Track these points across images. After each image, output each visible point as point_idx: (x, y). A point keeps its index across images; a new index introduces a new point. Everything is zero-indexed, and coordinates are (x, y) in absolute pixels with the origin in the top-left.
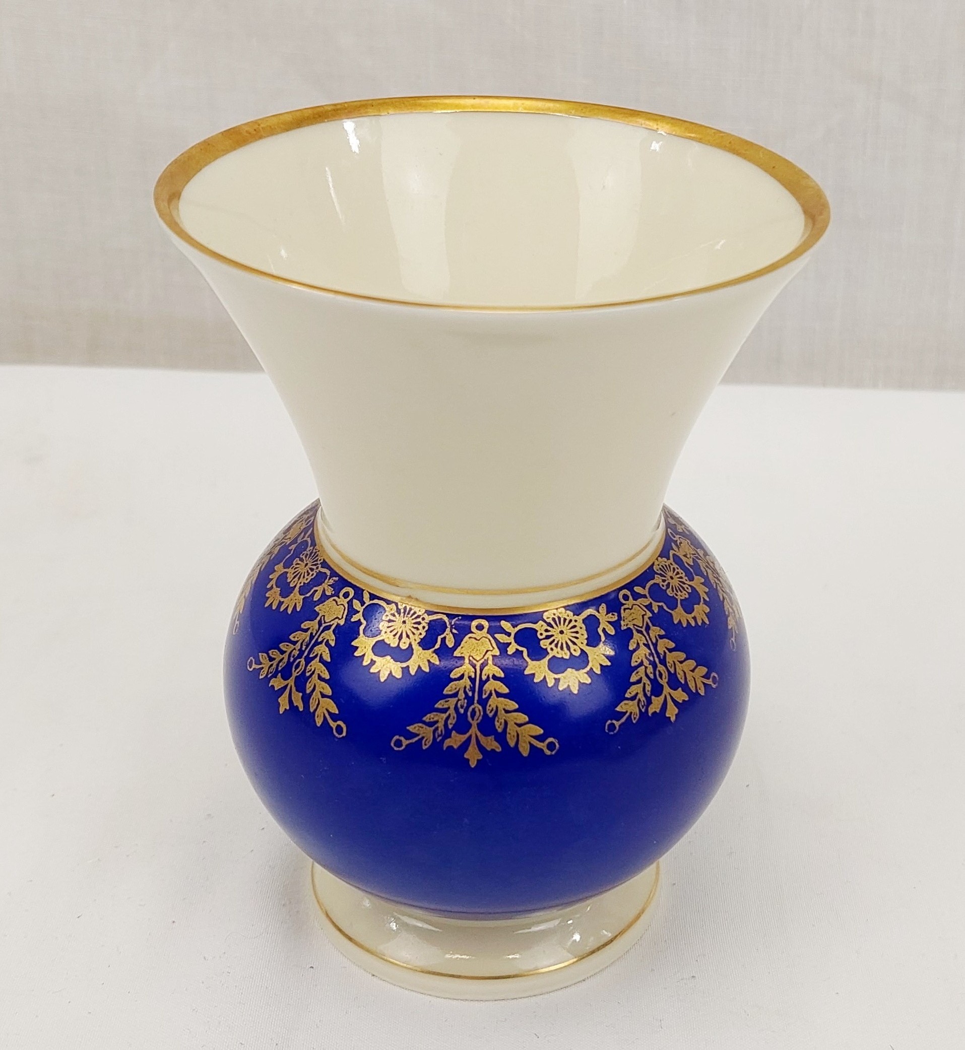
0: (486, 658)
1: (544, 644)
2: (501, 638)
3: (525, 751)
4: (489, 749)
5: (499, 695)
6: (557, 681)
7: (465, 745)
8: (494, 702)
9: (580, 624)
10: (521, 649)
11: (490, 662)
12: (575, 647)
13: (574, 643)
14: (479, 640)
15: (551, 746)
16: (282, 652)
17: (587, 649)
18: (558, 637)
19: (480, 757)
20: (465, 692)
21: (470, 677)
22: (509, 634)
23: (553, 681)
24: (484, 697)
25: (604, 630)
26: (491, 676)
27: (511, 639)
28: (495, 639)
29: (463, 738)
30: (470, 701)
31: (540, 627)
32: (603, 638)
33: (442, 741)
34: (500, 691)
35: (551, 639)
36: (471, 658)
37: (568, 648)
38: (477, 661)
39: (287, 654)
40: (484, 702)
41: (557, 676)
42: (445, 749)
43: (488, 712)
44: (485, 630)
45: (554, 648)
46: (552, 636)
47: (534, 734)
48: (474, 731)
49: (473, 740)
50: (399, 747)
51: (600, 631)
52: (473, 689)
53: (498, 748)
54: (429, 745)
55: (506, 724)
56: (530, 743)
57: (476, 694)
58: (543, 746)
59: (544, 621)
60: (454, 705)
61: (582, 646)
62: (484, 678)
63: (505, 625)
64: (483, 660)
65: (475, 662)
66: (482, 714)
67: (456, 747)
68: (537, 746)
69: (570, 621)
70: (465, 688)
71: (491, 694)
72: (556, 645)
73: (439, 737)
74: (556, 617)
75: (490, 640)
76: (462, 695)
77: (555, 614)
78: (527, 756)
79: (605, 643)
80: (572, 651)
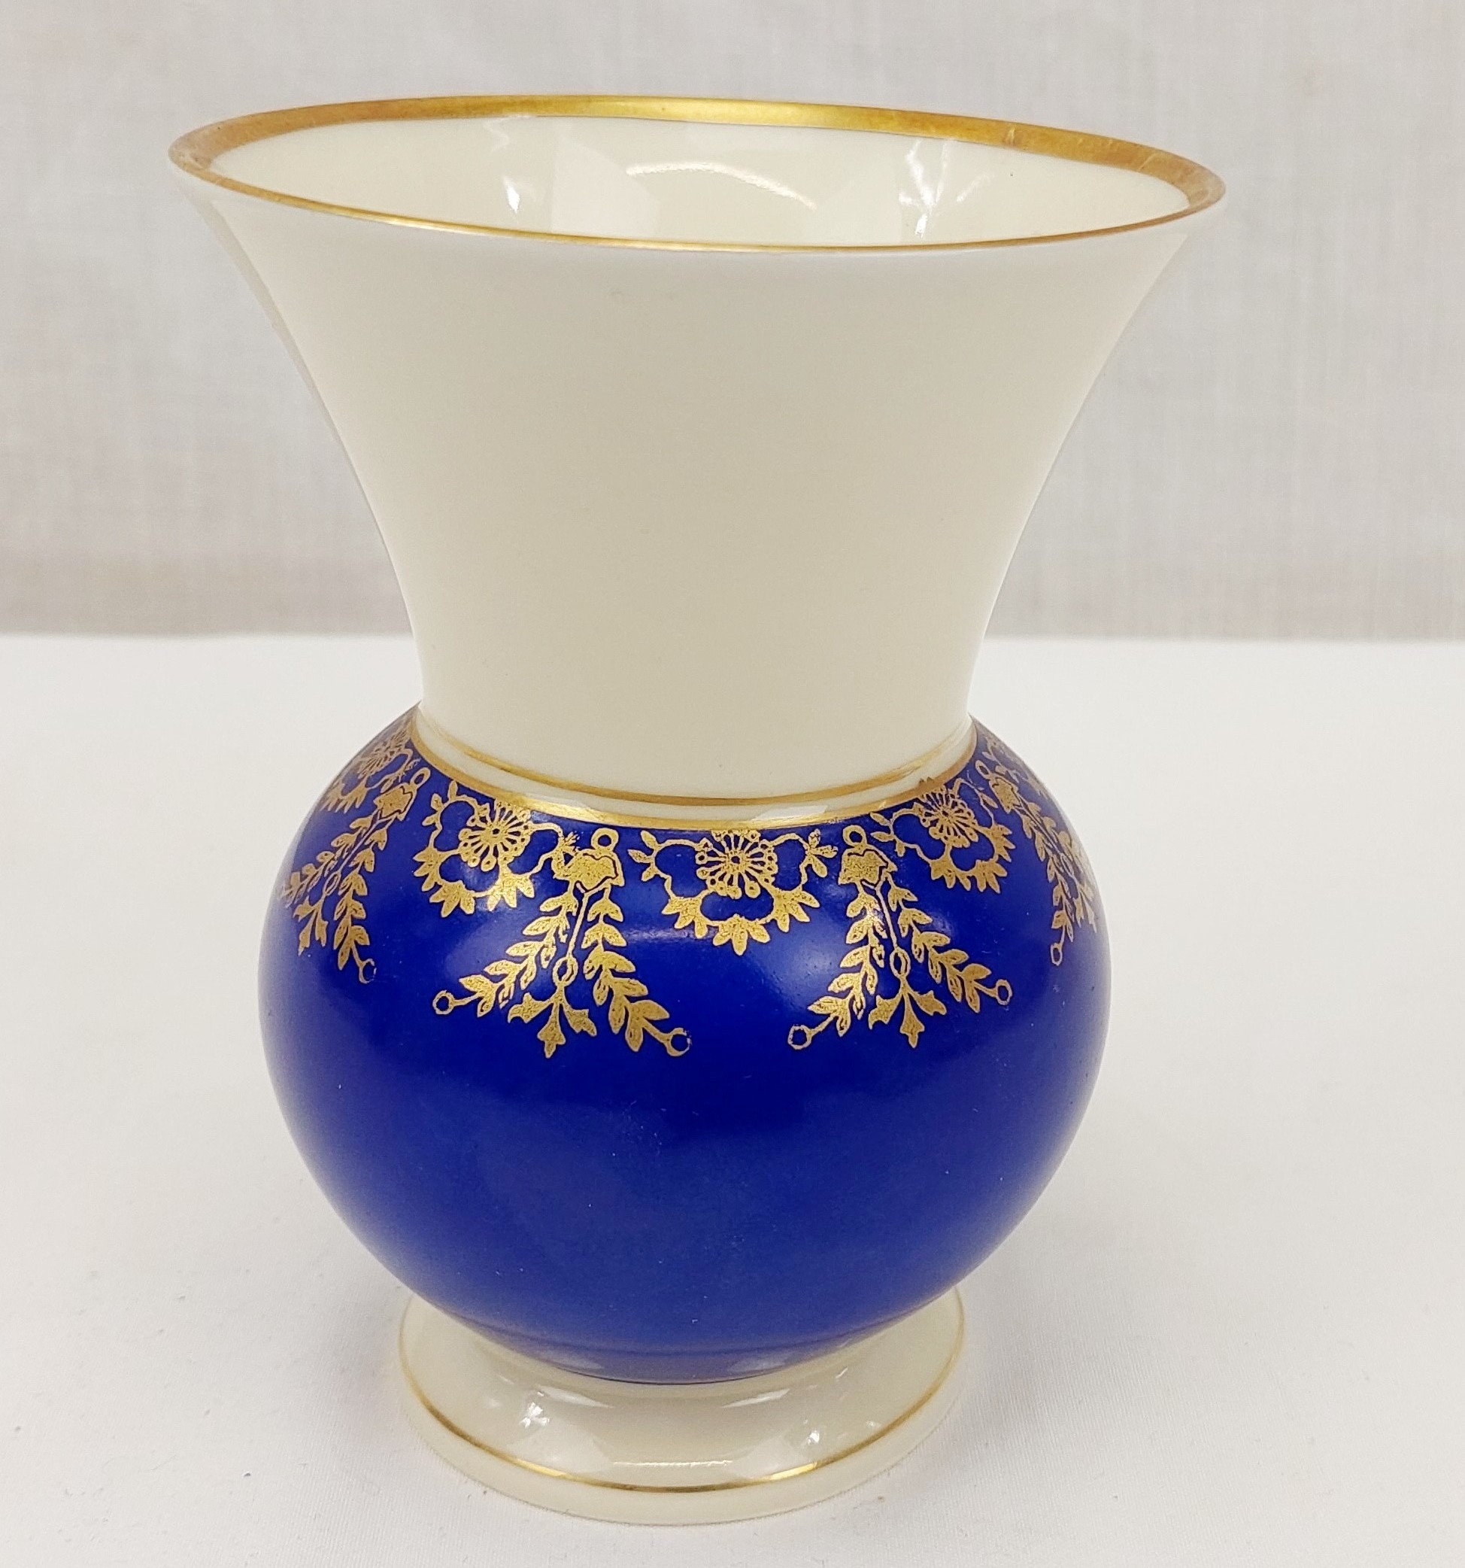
0: (601, 887)
1: (703, 873)
3: (635, 1044)
4: (577, 1030)
5: (608, 947)
7: (541, 1020)
8: (598, 957)
9: (770, 852)
11: (606, 895)
12: (753, 885)
13: (753, 879)
15: (678, 1042)
17: (773, 891)
18: (726, 866)
19: (562, 1041)
20: (556, 935)
21: (569, 914)
22: (649, 851)
24: (584, 946)
26: (601, 916)
30: (561, 950)
31: (703, 847)
33: (507, 1008)
34: (610, 941)
35: (716, 867)
36: (578, 885)
37: (742, 884)
40: (582, 955)
42: (510, 1020)
43: (585, 970)
45: (717, 880)
47: (656, 1017)
48: (558, 998)
49: (555, 1013)
50: (442, 1009)
52: (569, 933)
53: (593, 1031)
54: (486, 1011)
55: (611, 993)
56: (645, 1031)
57: (573, 940)
58: (665, 1038)
59: (711, 839)
60: (536, 952)
61: (765, 885)
62: (590, 918)
63: (648, 838)
64: (596, 890)
65: (583, 891)
66: (576, 973)
67: (527, 1020)
68: (656, 1037)
69: (755, 845)
70: (558, 928)
71: (595, 945)
72: (721, 878)
73: (504, 999)
74: (732, 836)
75: (614, 862)
76: (550, 939)
77: (730, 832)
78: (636, 1050)
79: (805, 888)
80: (747, 888)
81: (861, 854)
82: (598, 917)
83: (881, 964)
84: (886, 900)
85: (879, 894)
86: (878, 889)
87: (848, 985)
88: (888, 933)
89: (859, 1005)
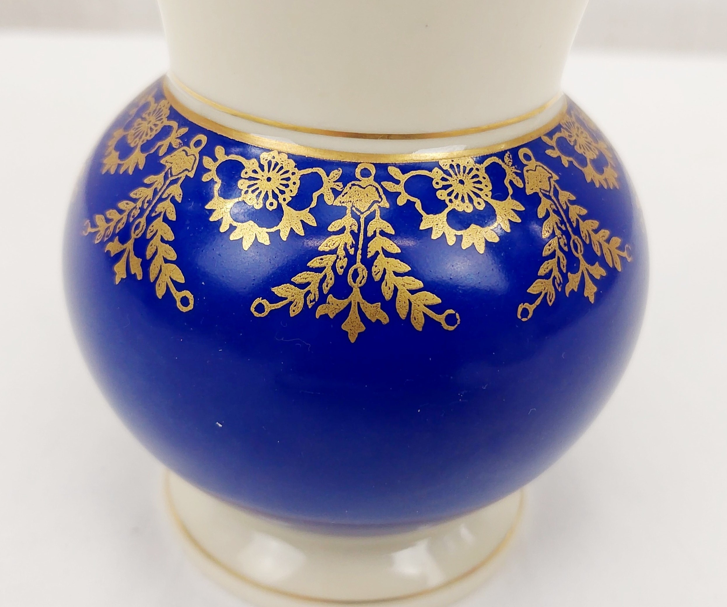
0: (372, 210)
1: (442, 195)
2: (390, 186)
3: (418, 324)
4: (374, 320)
5: (388, 254)
6: (459, 238)
7: (344, 314)
8: (381, 262)
9: (482, 173)
10: (413, 199)
11: (378, 214)
12: (479, 200)
13: (478, 196)
14: (364, 188)
15: (450, 320)
16: (121, 212)
17: (494, 203)
18: (457, 188)
19: (363, 328)
20: (345, 249)
21: (352, 232)
22: (397, 182)
23: (454, 239)
24: (369, 255)
25: (511, 182)
26: (378, 231)
27: (400, 188)
28: (382, 187)
29: (343, 304)
30: (352, 260)
31: (436, 175)
32: (511, 191)
33: (315, 307)
34: (389, 250)
35: (450, 190)
36: (353, 208)
37: (471, 200)
38: (362, 213)
39: (126, 213)
40: (368, 263)
41: (459, 233)
42: (317, 316)
43: (374, 274)
44: (372, 177)
45: (454, 200)
46: (451, 186)
47: (430, 303)
48: (356, 296)
49: (354, 309)
50: (260, 312)
51: (506, 182)
52: (355, 246)
53: (385, 319)
54: (298, 311)
55: (396, 290)
56: (425, 315)
57: (360, 252)
58: (441, 318)
59: (440, 168)
60: (331, 264)
61: (487, 199)
62: (369, 234)
63: (394, 172)
64: (368, 212)
65: (359, 214)
66: (366, 276)
67: (332, 316)
68: (434, 318)
69: (471, 170)
70: (346, 244)
71: (377, 253)
72: (456, 197)
73: (311, 302)
74: (454, 164)
75: (377, 189)
76: (341, 253)
77: (453, 161)
78: (420, 329)
79: (514, 197)
80: (476, 204)
81: (534, 169)
82: (375, 232)
83: (566, 249)
84: (558, 200)
85: (553, 198)
86: (552, 194)
87: (550, 268)
88: (566, 226)
89: (559, 282)
